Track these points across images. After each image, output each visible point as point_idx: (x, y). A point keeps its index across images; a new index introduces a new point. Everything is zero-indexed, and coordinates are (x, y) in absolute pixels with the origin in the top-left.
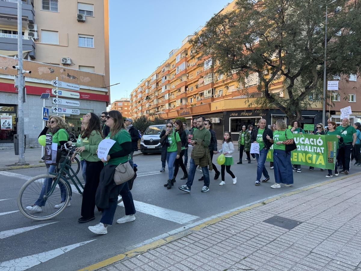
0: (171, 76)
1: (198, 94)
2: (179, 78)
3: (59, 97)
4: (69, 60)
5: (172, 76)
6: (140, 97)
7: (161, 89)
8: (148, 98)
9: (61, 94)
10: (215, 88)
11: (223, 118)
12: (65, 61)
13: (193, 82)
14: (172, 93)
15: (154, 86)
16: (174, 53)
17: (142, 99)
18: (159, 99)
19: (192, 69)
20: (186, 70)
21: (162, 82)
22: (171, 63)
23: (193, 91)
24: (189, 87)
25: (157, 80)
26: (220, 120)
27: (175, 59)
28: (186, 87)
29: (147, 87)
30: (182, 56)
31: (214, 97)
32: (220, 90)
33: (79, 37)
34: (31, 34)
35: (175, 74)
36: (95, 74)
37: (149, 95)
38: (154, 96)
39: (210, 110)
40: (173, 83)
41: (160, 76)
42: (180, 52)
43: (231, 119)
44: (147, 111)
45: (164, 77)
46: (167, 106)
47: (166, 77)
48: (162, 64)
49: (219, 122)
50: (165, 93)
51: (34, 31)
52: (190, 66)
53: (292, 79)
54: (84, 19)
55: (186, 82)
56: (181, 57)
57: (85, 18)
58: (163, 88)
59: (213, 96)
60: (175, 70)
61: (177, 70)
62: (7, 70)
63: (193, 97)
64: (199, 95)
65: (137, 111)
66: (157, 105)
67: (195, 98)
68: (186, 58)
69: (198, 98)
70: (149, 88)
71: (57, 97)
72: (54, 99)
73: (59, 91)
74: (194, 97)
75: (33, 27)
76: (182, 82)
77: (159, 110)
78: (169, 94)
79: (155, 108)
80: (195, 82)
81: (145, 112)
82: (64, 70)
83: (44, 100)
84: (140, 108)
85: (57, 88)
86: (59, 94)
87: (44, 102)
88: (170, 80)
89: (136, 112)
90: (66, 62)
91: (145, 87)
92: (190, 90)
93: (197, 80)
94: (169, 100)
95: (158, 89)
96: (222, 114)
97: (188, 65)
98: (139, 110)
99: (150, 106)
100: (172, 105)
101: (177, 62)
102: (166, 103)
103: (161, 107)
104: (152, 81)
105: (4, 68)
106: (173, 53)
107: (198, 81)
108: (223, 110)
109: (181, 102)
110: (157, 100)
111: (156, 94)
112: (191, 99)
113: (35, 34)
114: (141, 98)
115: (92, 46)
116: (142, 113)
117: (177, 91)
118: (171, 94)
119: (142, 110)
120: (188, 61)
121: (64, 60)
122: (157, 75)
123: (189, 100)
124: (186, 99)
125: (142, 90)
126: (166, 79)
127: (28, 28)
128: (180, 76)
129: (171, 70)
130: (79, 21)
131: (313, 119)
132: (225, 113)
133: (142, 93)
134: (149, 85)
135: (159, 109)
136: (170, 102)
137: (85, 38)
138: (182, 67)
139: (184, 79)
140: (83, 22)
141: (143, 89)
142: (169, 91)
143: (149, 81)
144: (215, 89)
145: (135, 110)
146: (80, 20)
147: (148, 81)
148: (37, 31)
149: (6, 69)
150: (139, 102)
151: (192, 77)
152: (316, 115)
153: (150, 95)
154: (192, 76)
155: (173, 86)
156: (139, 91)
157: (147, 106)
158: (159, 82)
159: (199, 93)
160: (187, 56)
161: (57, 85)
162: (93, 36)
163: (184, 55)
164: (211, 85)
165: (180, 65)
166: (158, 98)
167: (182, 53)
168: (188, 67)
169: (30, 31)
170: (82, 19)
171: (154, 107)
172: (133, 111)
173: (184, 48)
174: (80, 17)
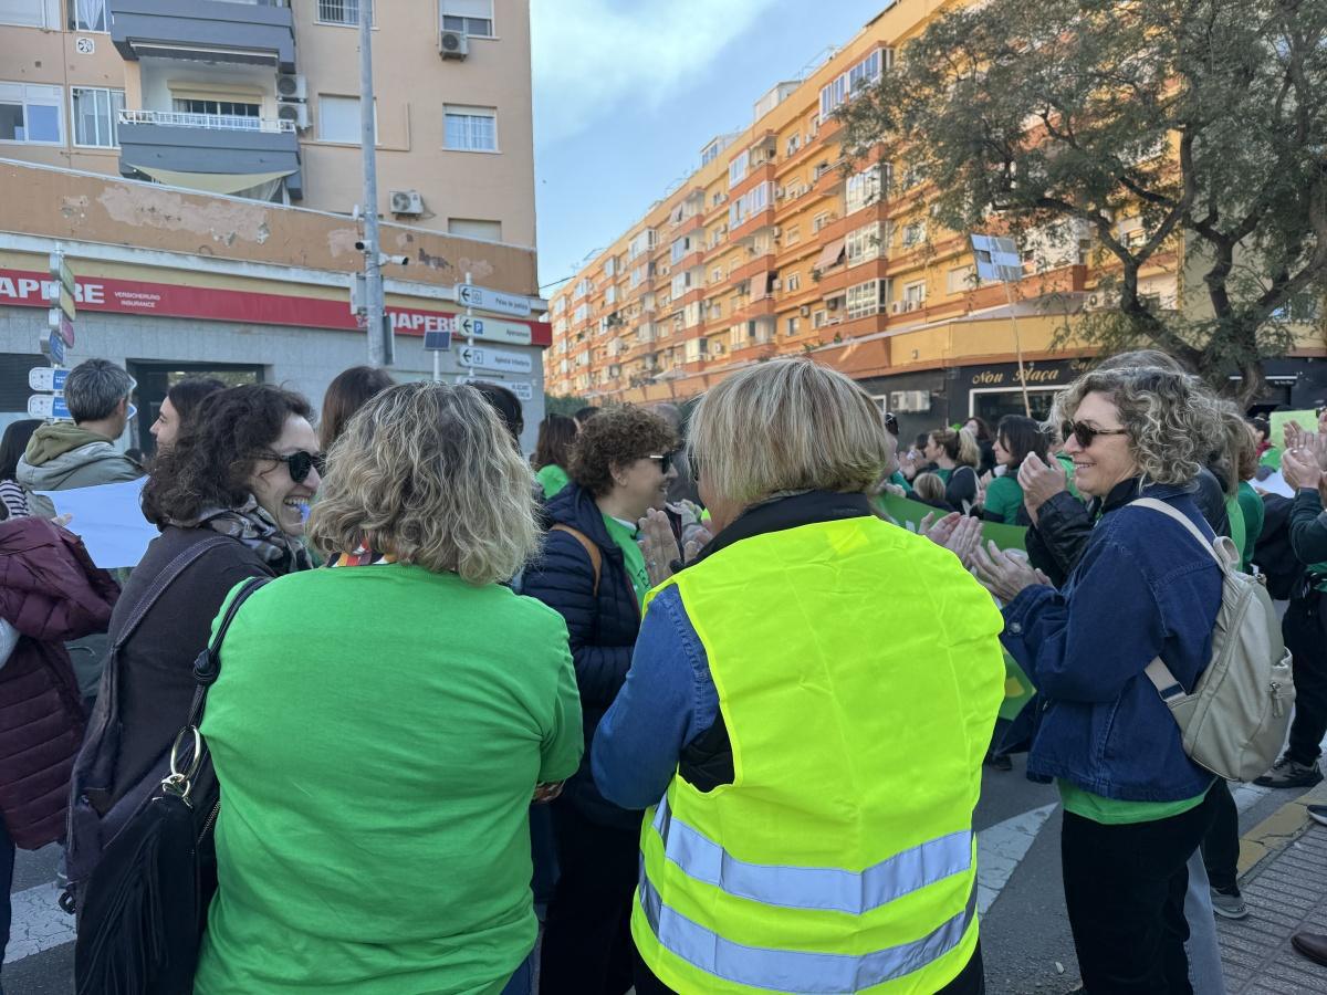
0: (708, 236)
1: (820, 300)
2: (743, 240)
3: (478, 341)
4: (415, 198)
5: (711, 238)
6: (585, 317)
7: (670, 284)
8: (614, 320)
9: (481, 331)
10: (893, 277)
11: (944, 390)
12: (402, 202)
13: (798, 256)
14: (711, 299)
15: (639, 276)
16: (720, 148)
17: (589, 323)
18: (659, 322)
19: (798, 209)
20: (771, 213)
21: (673, 259)
22: (706, 189)
23: (799, 292)
24: (784, 278)
25: (651, 253)
26: (932, 399)
27: (727, 172)
28: (772, 277)
29: (610, 281)
30: (755, 161)
31: (889, 311)
32: (912, 285)
33: (448, 115)
34: (287, 113)
35: (726, 226)
36: (506, 247)
37: (621, 307)
38: (641, 315)
39: (887, 364)
40: (714, 264)
41: (662, 237)
42: (748, 147)
43: (976, 395)
44: (611, 368)
45: (682, 242)
46: (692, 350)
47: (687, 241)
48: (669, 193)
49: (927, 407)
50: (686, 300)
51: (297, 100)
52: (788, 197)
53: (1225, 243)
54: (463, 49)
55: (771, 258)
56: (751, 166)
57: (469, 45)
58: (679, 281)
59: (882, 310)
60: (727, 212)
61: (733, 214)
62: (234, 244)
63: (798, 313)
64: (823, 305)
65: (572, 371)
66: (653, 345)
67: (807, 317)
68: (772, 169)
69: (819, 316)
70: (617, 283)
71: (470, 341)
72: (463, 348)
73: (476, 322)
74: (806, 313)
75: (293, 88)
76: (754, 258)
77: (659, 363)
78: (701, 305)
79: (643, 357)
80: (806, 258)
81: (605, 373)
82: (410, 238)
83: (436, 353)
84: (584, 359)
85: (469, 312)
86: (475, 332)
87: (436, 361)
88: (703, 250)
89: (568, 374)
90: (405, 207)
91: (601, 279)
92: (787, 289)
93: (817, 248)
94: (701, 326)
95: (654, 287)
96: (940, 379)
97: (780, 194)
98: (578, 364)
99: (625, 348)
100: (714, 347)
101: (732, 182)
102: (691, 337)
103: (668, 352)
104: (630, 258)
105: (226, 238)
106: (715, 149)
107: (820, 251)
108: (944, 360)
109: (752, 332)
110: (652, 327)
111: (650, 305)
112: (792, 320)
113: (302, 110)
114: (588, 320)
115: (491, 147)
116: (590, 376)
117: (736, 292)
118: (707, 304)
119: (590, 367)
120: (778, 180)
121: (398, 199)
122: (650, 233)
123: (783, 326)
124: (772, 320)
125: (591, 292)
126: (687, 246)
127: (276, 92)
128: (746, 235)
129: (709, 215)
130: (447, 57)
131: (1288, 388)
132: (954, 375)
133: (592, 302)
134: (619, 273)
135: (662, 362)
136: (706, 333)
137: (464, 116)
138: (757, 202)
139: (764, 246)
140: (460, 58)
141: (596, 288)
142: (701, 293)
143: (619, 258)
144: (891, 282)
145: (564, 366)
146: (451, 53)
147: (614, 256)
148: (305, 101)
149: (231, 241)
150: (580, 336)
151: (795, 239)
152: (1300, 377)
153: (622, 310)
154: (796, 232)
155: (718, 273)
156: (580, 293)
157: (612, 349)
158: (657, 260)
159: (826, 298)
160: (774, 160)
161: (470, 301)
162: (495, 108)
163: (762, 156)
164: (875, 267)
165: (746, 193)
166: (656, 319)
167: (756, 148)
168: (780, 199)
169: (285, 100)
170: (456, 51)
171: (639, 353)
172: (556, 372)
173: (761, 130)
174: (450, 41)
